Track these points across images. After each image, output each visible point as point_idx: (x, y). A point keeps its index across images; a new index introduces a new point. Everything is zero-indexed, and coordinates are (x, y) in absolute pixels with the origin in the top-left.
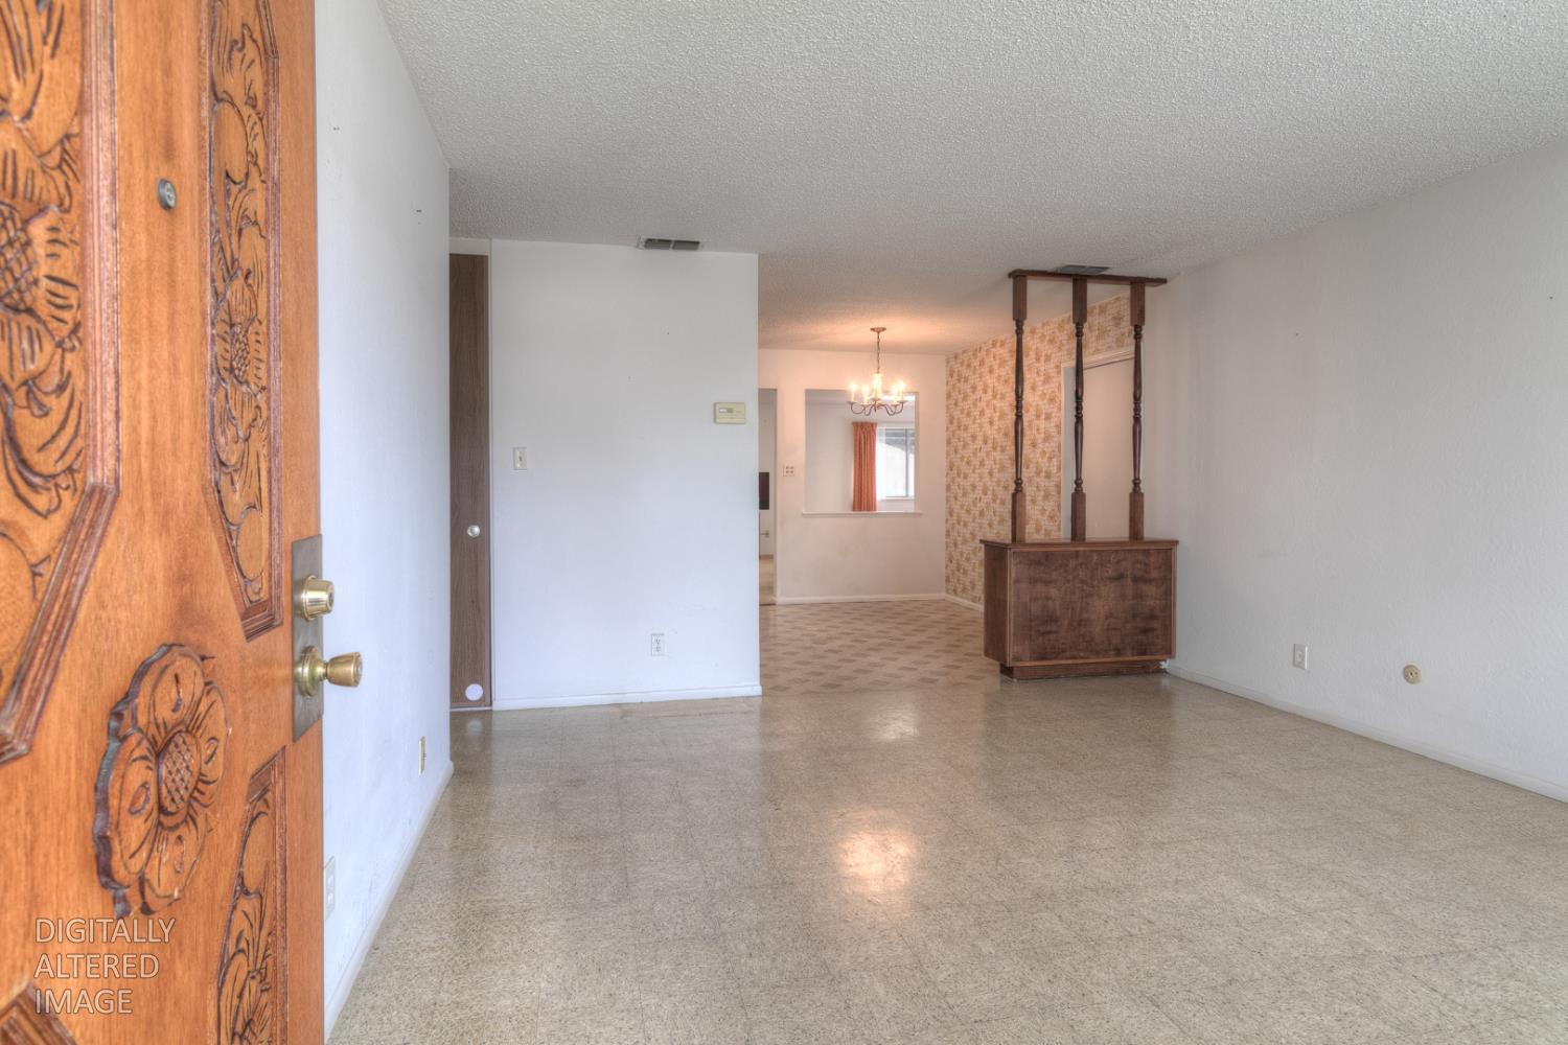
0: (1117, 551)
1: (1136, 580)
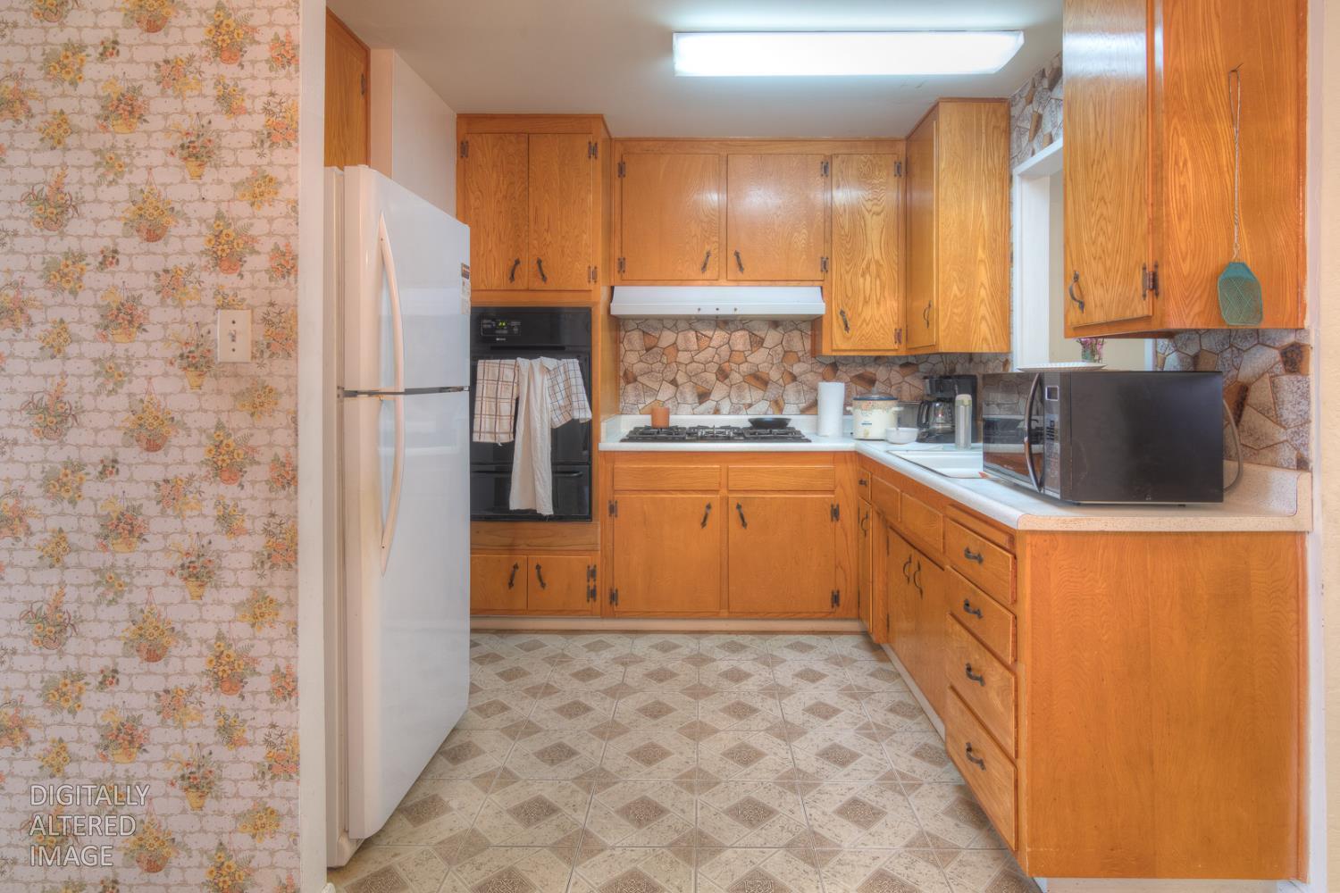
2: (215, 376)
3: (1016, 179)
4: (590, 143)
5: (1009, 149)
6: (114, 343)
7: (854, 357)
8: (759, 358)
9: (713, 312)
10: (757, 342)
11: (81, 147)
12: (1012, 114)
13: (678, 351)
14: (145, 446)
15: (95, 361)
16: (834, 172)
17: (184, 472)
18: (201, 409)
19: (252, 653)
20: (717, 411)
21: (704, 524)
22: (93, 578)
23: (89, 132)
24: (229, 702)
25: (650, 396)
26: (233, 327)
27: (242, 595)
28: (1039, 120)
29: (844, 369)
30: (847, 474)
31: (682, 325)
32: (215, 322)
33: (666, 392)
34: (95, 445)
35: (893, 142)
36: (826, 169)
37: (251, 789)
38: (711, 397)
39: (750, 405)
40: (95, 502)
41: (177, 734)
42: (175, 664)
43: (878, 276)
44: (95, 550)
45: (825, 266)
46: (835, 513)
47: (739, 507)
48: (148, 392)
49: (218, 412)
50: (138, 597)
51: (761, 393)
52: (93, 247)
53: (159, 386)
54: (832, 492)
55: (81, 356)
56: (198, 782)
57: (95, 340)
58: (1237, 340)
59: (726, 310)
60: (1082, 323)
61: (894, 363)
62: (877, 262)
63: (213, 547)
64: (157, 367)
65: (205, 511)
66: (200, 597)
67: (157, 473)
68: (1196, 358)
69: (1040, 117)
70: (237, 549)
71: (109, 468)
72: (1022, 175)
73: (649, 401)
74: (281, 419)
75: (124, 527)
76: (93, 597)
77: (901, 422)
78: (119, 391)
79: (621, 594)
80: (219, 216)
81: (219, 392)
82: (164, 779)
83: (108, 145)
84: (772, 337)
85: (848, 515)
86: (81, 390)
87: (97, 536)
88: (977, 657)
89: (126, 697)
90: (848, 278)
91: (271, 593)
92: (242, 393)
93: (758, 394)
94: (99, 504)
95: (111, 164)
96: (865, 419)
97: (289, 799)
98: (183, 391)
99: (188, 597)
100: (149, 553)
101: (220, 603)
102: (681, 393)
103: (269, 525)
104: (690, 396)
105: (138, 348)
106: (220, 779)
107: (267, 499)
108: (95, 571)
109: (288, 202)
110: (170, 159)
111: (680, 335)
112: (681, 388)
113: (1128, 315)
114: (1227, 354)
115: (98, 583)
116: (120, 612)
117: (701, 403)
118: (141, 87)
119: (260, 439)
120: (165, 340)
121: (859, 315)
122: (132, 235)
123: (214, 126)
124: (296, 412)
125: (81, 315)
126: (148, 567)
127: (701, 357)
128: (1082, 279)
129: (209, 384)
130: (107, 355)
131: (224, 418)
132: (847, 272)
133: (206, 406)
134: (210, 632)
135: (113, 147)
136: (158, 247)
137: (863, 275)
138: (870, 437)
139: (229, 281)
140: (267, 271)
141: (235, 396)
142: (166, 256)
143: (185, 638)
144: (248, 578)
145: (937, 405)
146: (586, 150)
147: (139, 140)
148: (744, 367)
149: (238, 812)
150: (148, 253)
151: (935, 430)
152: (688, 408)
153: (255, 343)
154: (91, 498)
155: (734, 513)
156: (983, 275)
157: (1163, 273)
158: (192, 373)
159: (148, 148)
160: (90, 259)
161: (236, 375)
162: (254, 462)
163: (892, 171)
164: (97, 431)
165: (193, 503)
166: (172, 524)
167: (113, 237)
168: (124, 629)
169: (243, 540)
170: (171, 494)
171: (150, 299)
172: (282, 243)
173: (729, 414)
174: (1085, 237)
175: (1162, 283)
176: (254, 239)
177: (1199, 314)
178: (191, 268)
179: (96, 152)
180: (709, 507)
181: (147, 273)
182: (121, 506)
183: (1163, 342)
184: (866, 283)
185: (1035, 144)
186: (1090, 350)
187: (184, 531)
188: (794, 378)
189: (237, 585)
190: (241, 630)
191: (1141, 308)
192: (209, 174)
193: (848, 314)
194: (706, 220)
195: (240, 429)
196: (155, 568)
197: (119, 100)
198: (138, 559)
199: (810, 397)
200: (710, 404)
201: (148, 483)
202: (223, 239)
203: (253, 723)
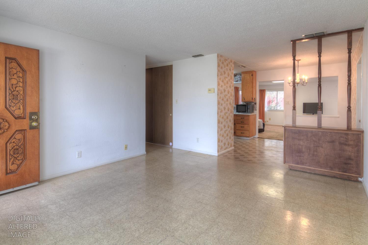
0: (331, 132)
1: (341, 144)
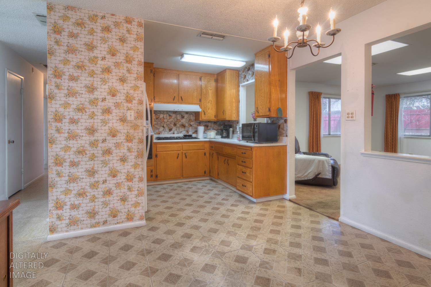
2: (127, 123)
3: (240, 86)
4: (151, 70)
5: (239, 80)
6: (105, 116)
7: (204, 121)
8: (183, 121)
9: (173, 110)
10: (183, 117)
11: (97, 77)
12: (239, 73)
13: (164, 119)
14: (112, 136)
15: (101, 120)
16: (202, 80)
17: (120, 141)
18: (124, 129)
19: (135, 174)
20: (174, 133)
21: (177, 158)
22: (101, 162)
23: (99, 74)
24: (130, 184)
25: (157, 130)
26: (131, 114)
27: (132, 163)
28: (245, 76)
29: (202, 123)
30: (207, 146)
31: (165, 113)
32: (127, 113)
33: (161, 129)
34: (101, 136)
35: (214, 74)
36: (200, 79)
37: (134, 199)
38: (172, 130)
39: (181, 132)
40: (101, 147)
41: (119, 191)
42: (119, 178)
43: (211, 103)
44: (101, 157)
45: (200, 100)
46: (205, 154)
47: (185, 154)
48: (113, 126)
49: (127, 130)
50: (111, 165)
51: (184, 129)
52: (100, 97)
53: (115, 125)
54: (204, 150)
55: (98, 119)
56: (124, 199)
57: (101, 116)
58: (278, 118)
59: (176, 110)
60: (258, 115)
61: (212, 122)
62: (211, 100)
63: (126, 155)
64: (114, 121)
65: (125, 148)
66: (124, 165)
67: (115, 141)
68: (273, 121)
69: (246, 76)
70: (131, 155)
71: (104, 141)
72: (242, 86)
73: (157, 131)
74: (140, 131)
75: (108, 152)
76: (101, 166)
77: (217, 134)
78: (106, 125)
79: (158, 176)
80: (127, 93)
81: (128, 126)
82: (116, 200)
83: (104, 77)
84: (186, 116)
85: (207, 155)
86: (98, 125)
87: (102, 154)
88: (244, 169)
89: (108, 185)
90: (205, 103)
91: (138, 163)
92: (132, 126)
93: (183, 129)
94: (102, 148)
95: (104, 81)
96: (209, 134)
97: (142, 200)
98: (120, 125)
99: (121, 165)
100: (113, 157)
101: (128, 165)
102: (165, 129)
103: (138, 150)
104: (167, 130)
105: (110, 117)
106: (128, 198)
107: (137, 146)
108: (101, 161)
109: (141, 91)
110: (117, 81)
111: (165, 115)
112: (165, 128)
113: (266, 114)
114: (277, 121)
115: (102, 163)
116: (107, 168)
117: (170, 132)
118: (111, 67)
119: (136, 134)
120: (116, 116)
121: (207, 112)
122: (109, 95)
123: (126, 76)
124: (143, 129)
125: (98, 111)
126: (113, 159)
127: (170, 120)
128: (258, 108)
129: (125, 124)
130: (104, 119)
131: (129, 131)
132: (205, 102)
133: (125, 128)
134: (126, 171)
135: (105, 78)
136: (114, 98)
137: (208, 103)
138: (211, 138)
139: (129, 105)
140: (137, 103)
141: (131, 127)
142: (116, 100)
143: (121, 172)
144: (134, 160)
145: (224, 131)
146: (150, 71)
147: (110, 77)
148: (180, 123)
149: (132, 204)
150: (112, 99)
151: (223, 136)
152: (167, 133)
153: (135, 117)
154: (100, 147)
155: (184, 155)
156: (234, 105)
157: (271, 108)
158: (122, 122)
159: (112, 78)
160: (100, 100)
161: (131, 123)
162: (135, 139)
163: (214, 80)
164: (101, 133)
165: (122, 147)
166: (118, 151)
167: (105, 96)
168: (108, 172)
169: (133, 153)
170: (118, 145)
171: (113, 108)
172: (140, 98)
173: (177, 134)
174: (259, 102)
175: (271, 110)
176: (134, 97)
177: (275, 115)
178: (121, 102)
179: (101, 78)
180: (179, 154)
181: (112, 103)
182: (107, 148)
183: (268, 119)
184: (209, 105)
185: (245, 80)
186: (255, 120)
187: (120, 152)
188: (191, 126)
189: (131, 162)
190: (132, 170)
191: (268, 114)
192: (125, 85)
193: (205, 111)
194: (174, 89)
195: (132, 133)
196: (114, 160)
197: (106, 69)
198: (111, 158)
199: (195, 130)
200: (172, 132)
201: (113, 143)
202: (128, 97)
203: (134, 187)
